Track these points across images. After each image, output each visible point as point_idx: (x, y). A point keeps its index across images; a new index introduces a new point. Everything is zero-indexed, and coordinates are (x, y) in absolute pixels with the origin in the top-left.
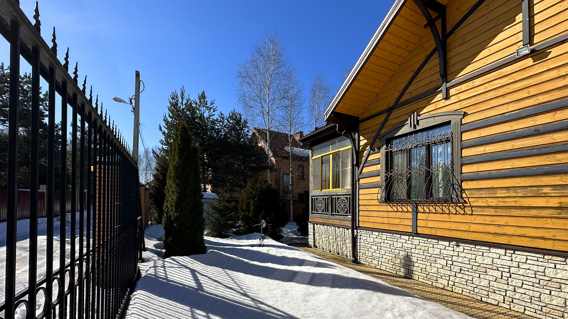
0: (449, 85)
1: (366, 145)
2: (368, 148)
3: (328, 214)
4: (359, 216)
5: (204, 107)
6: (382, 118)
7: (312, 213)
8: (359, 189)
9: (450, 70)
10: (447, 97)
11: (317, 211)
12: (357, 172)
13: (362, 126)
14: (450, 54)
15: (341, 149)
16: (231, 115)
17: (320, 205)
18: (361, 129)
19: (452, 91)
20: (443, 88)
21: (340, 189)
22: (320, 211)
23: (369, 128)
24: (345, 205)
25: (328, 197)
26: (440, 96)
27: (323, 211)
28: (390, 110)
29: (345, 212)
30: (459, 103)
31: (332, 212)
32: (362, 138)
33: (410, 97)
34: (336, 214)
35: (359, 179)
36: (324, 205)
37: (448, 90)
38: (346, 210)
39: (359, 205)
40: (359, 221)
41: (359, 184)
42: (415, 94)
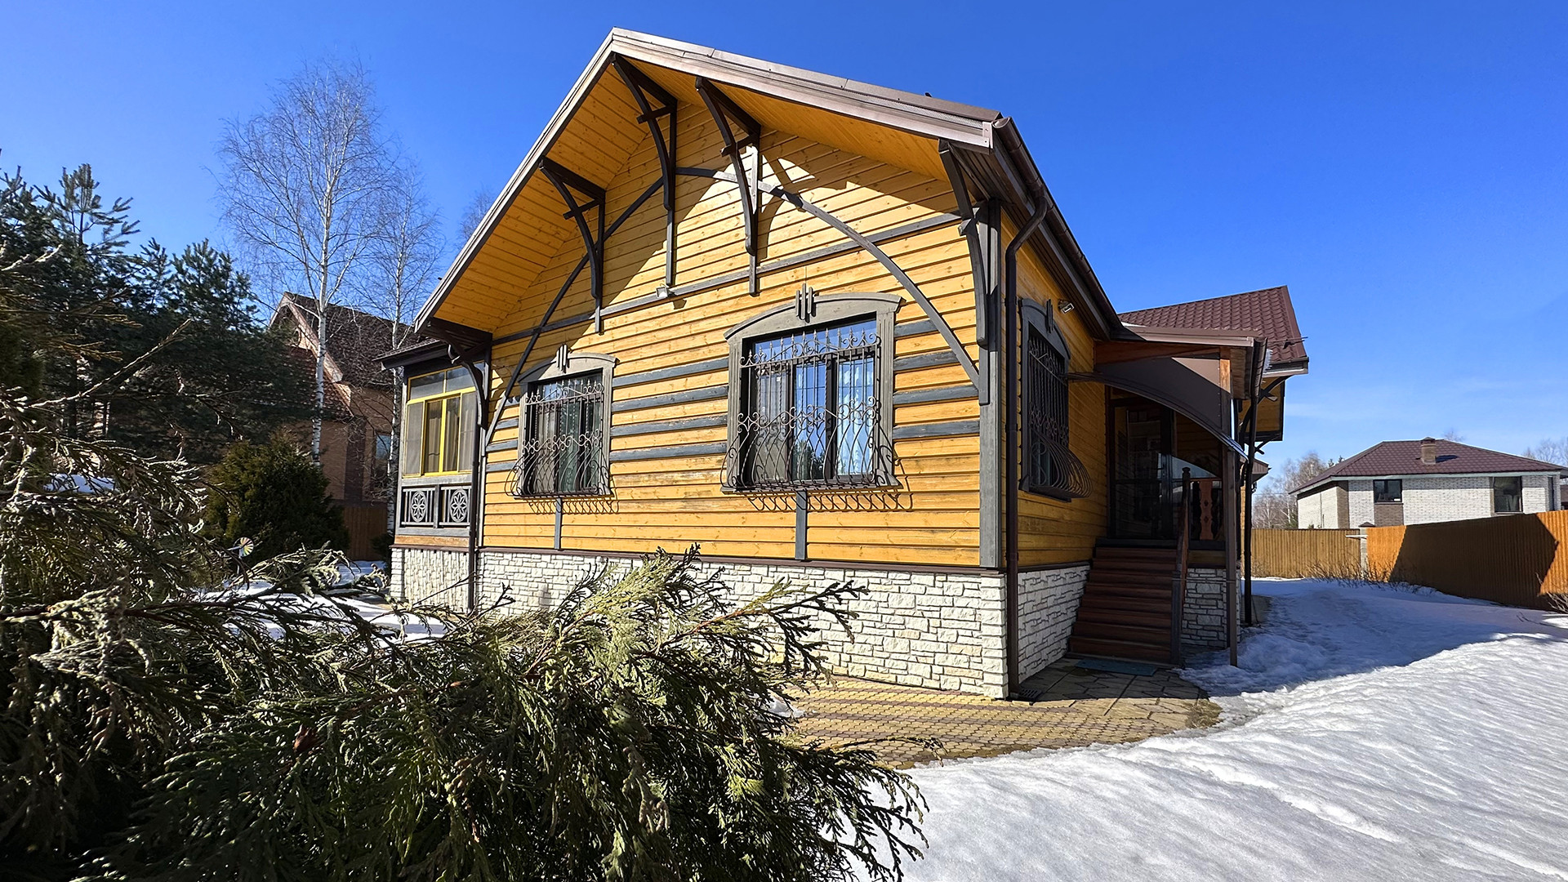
0: (603, 312)
1: (500, 388)
2: (503, 395)
3: (431, 526)
4: (484, 525)
5: (87, 216)
6: (525, 343)
7: (402, 526)
8: (486, 473)
9: (607, 290)
10: (601, 331)
11: (412, 520)
12: (484, 440)
13: (498, 352)
14: (608, 265)
15: (462, 391)
16: (192, 253)
17: (419, 507)
18: (495, 356)
19: (607, 324)
20: (596, 316)
21: (456, 472)
22: (418, 521)
23: (506, 358)
24: (463, 506)
25: (434, 489)
26: (593, 328)
27: (423, 520)
28: (537, 332)
29: (463, 518)
30: (612, 344)
31: (440, 520)
32: (495, 374)
33: (561, 317)
34: (448, 523)
35: (486, 453)
36: (426, 507)
37: (601, 320)
38: (464, 515)
39: (485, 505)
40: (483, 536)
41: (487, 463)
42: (568, 314)
